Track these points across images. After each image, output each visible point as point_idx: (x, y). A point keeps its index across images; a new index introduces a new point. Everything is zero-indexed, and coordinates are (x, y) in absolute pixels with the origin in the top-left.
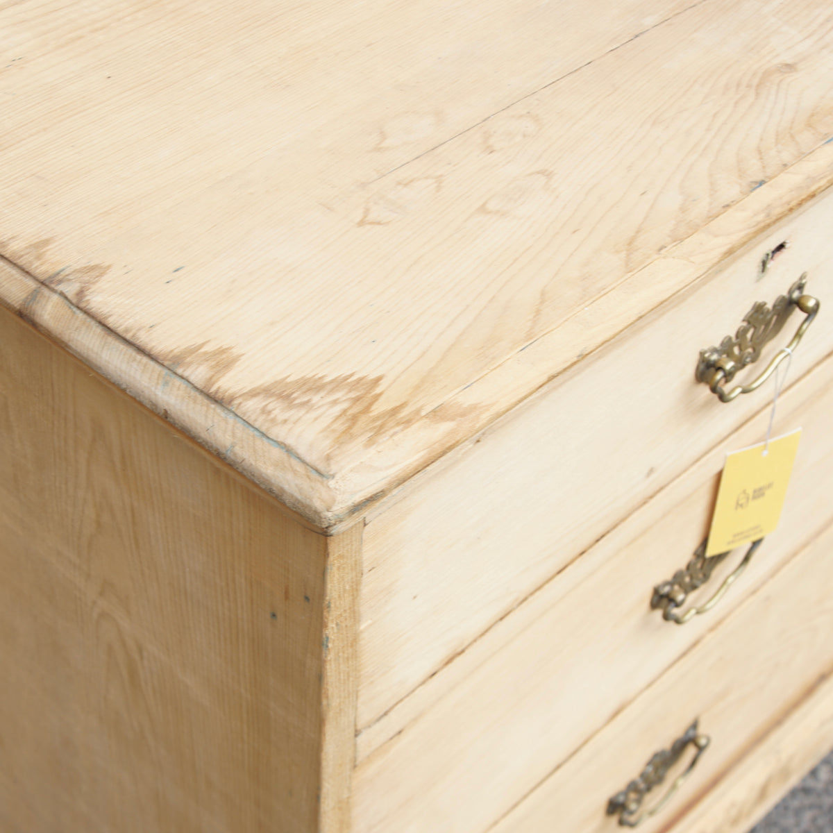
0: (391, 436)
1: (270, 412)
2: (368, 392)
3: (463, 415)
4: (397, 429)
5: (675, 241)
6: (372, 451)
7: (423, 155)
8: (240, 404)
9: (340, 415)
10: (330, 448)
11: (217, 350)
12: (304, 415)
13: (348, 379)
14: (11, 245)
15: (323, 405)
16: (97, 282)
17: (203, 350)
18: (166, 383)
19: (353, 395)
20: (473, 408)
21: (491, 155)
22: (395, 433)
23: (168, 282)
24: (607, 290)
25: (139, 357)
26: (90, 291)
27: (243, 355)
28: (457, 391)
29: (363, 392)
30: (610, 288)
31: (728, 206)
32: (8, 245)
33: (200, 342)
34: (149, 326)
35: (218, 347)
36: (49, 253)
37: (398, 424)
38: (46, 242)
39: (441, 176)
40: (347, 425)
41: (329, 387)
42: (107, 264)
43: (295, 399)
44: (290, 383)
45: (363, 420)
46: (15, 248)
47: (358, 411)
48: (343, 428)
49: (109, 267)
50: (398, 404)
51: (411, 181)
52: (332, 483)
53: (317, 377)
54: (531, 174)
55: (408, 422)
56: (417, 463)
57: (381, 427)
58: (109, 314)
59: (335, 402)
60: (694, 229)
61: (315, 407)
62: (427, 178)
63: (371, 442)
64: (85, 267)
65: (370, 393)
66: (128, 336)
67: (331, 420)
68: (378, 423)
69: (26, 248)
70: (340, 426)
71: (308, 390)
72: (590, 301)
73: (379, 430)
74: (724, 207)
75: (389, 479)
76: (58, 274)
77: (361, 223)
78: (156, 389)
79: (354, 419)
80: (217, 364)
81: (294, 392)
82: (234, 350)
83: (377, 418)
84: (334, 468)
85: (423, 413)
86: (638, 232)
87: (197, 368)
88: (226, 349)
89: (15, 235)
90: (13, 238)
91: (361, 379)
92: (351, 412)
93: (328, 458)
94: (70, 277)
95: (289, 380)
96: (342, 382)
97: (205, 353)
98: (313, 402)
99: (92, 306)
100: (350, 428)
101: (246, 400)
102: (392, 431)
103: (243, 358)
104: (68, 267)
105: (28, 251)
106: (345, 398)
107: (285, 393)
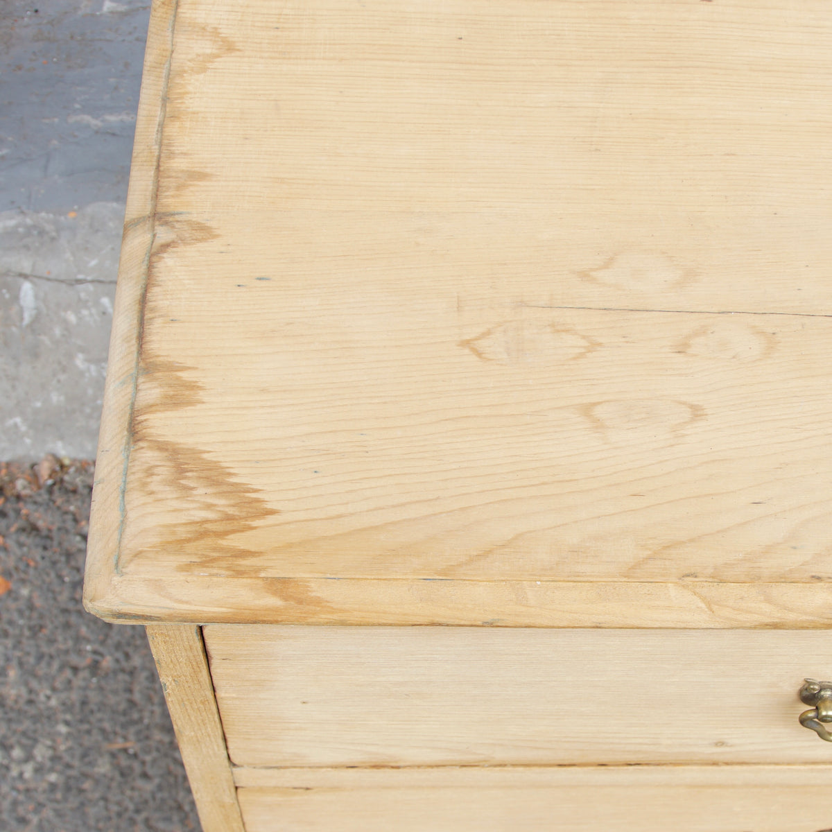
0: (211, 575)
1: (152, 474)
2: (246, 518)
3: (300, 602)
4: (223, 572)
5: (713, 577)
6: (181, 576)
7: (614, 310)
8: (142, 448)
9: (198, 523)
10: (150, 547)
11: (191, 382)
12: (172, 499)
13: (249, 492)
14: (176, 160)
15: (197, 501)
16: (189, 244)
17: (180, 374)
18: (123, 383)
19: (231, 511)
20: (318, 601)
21: (678, 355)
22: (216, 575)
23: (239, 286)
24: (582, 579)
25: (134, 342)
26: (174, 249)
27: (203, 403)
28: (317, 575)
29: (244, 514)
30: (586, 579)
31: (819, 579)
32: (173, 158)
33: (189, 364)
34: (171, 318)
35: (194, 380)
36: (192, 188)
37: (228, 569)
38: (202, 176)
39: (600, 344)
40: (189, 536)
41: (225, 488)
42: (218, 232)
43: (185, 478)
44: (203, 459)
45: (209, 541)
46: (175, 165)
47: (214, 530)
48: (184, 536)
49: (217, 236)
50: (253, 549)
51: (567, 331)
52: (116, 579)
53: (228, 470)
54: (684, 403)
55: (239, 573)
56: (214, 615)
57: (214, 560)
58: (160, 283)
59: (209, 507)
60: (753, 579)
61: (189, 499)
62: (584, 337)
63: (187, 568)
64: (199, 223)
65: (247, 521)
66: (148, 315)
67: (183, 521)
68: (215, 554)
69: (182, 171)
70: (182, 533)
71: (207, 478)
72: (550, 578)
73: (206, 562)
74: (813, 577)
75: (172, 611)
76: (173, 214)
77: (466, 343)
78: (114, 381)
79: (203, 535)
80: (172, 397)
81: (192, 471)
82: (201, 393)
83: (221, 549)
84: (131, 567)
85: (263, 575)
86: (692, 540)
87: (155, 387)
88: (198, 387)
89: (190, 152)
90: (185, 154)
91: (258, 501)
92: (209, 526)
93: (138, 554)
94: (177, 225)
95: (205, 456)
96: (240, 492)
97: (178, 378)
98: (194, 492)
99: (159, 266)
100: (189, 540)
101: (150, 448)
102: (215, 571)
103: (199, 406)
104: (189, 213)
105: (180, 175)
106: (221, 509)
107: (186, 466)
